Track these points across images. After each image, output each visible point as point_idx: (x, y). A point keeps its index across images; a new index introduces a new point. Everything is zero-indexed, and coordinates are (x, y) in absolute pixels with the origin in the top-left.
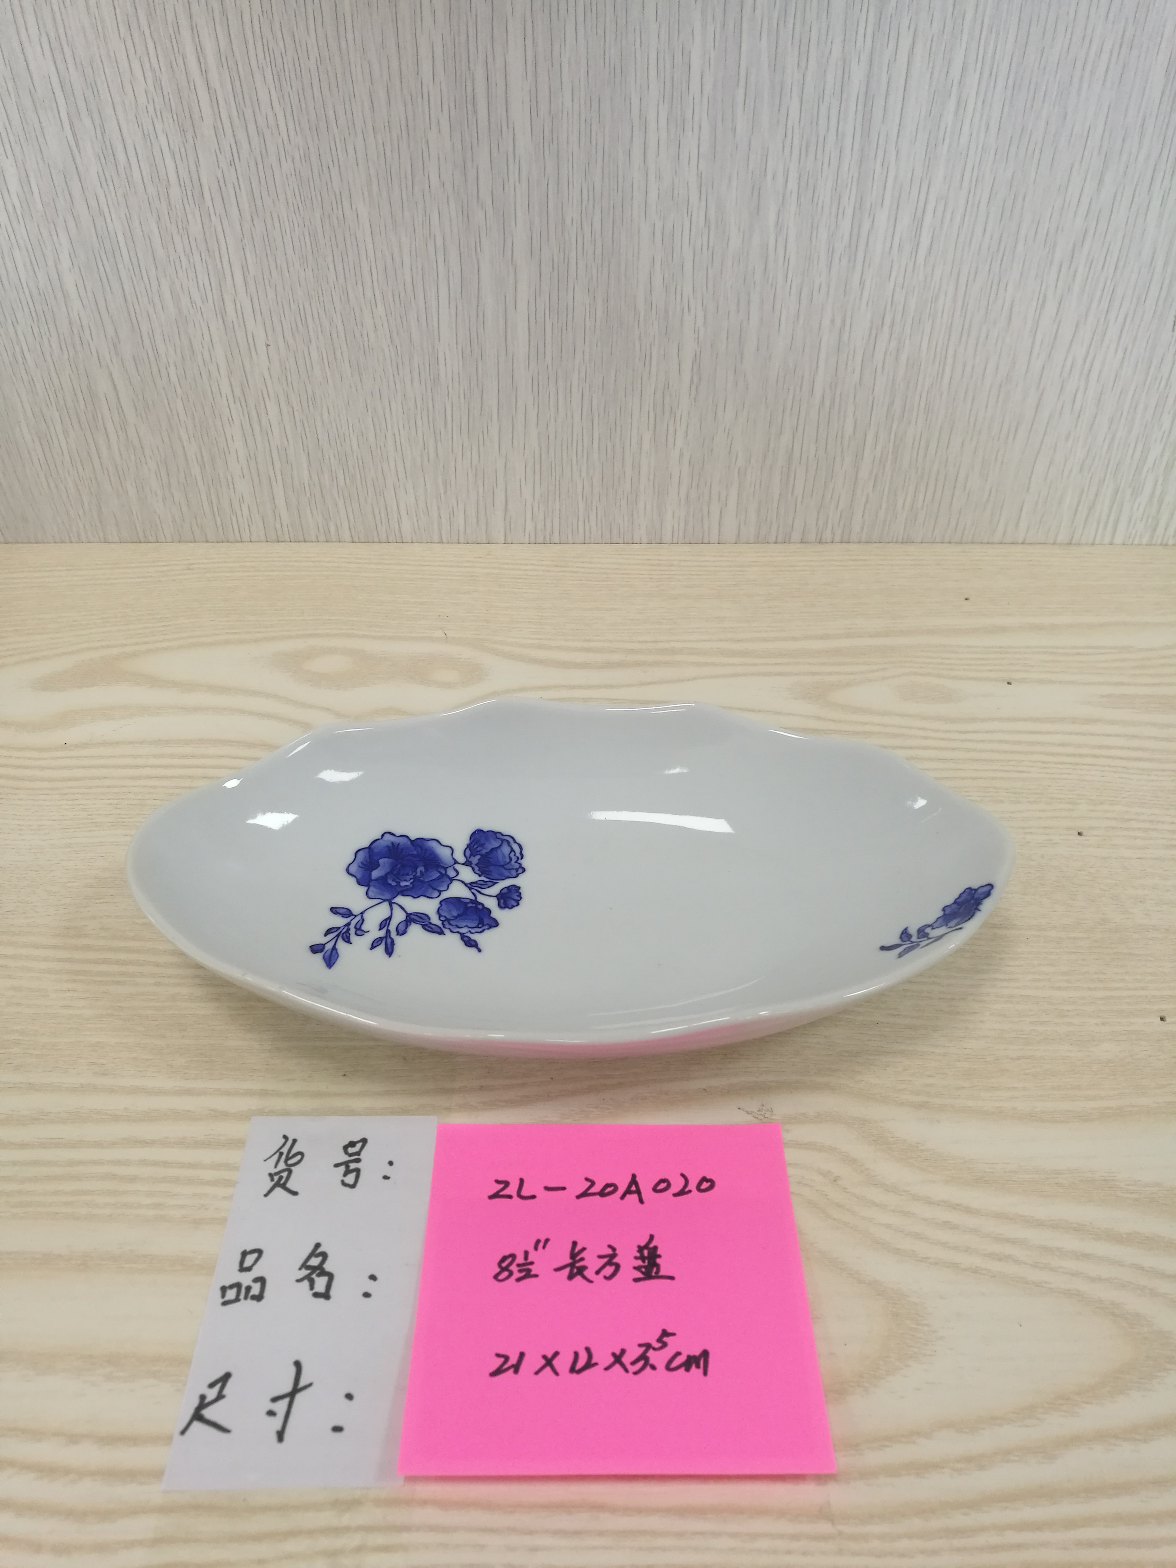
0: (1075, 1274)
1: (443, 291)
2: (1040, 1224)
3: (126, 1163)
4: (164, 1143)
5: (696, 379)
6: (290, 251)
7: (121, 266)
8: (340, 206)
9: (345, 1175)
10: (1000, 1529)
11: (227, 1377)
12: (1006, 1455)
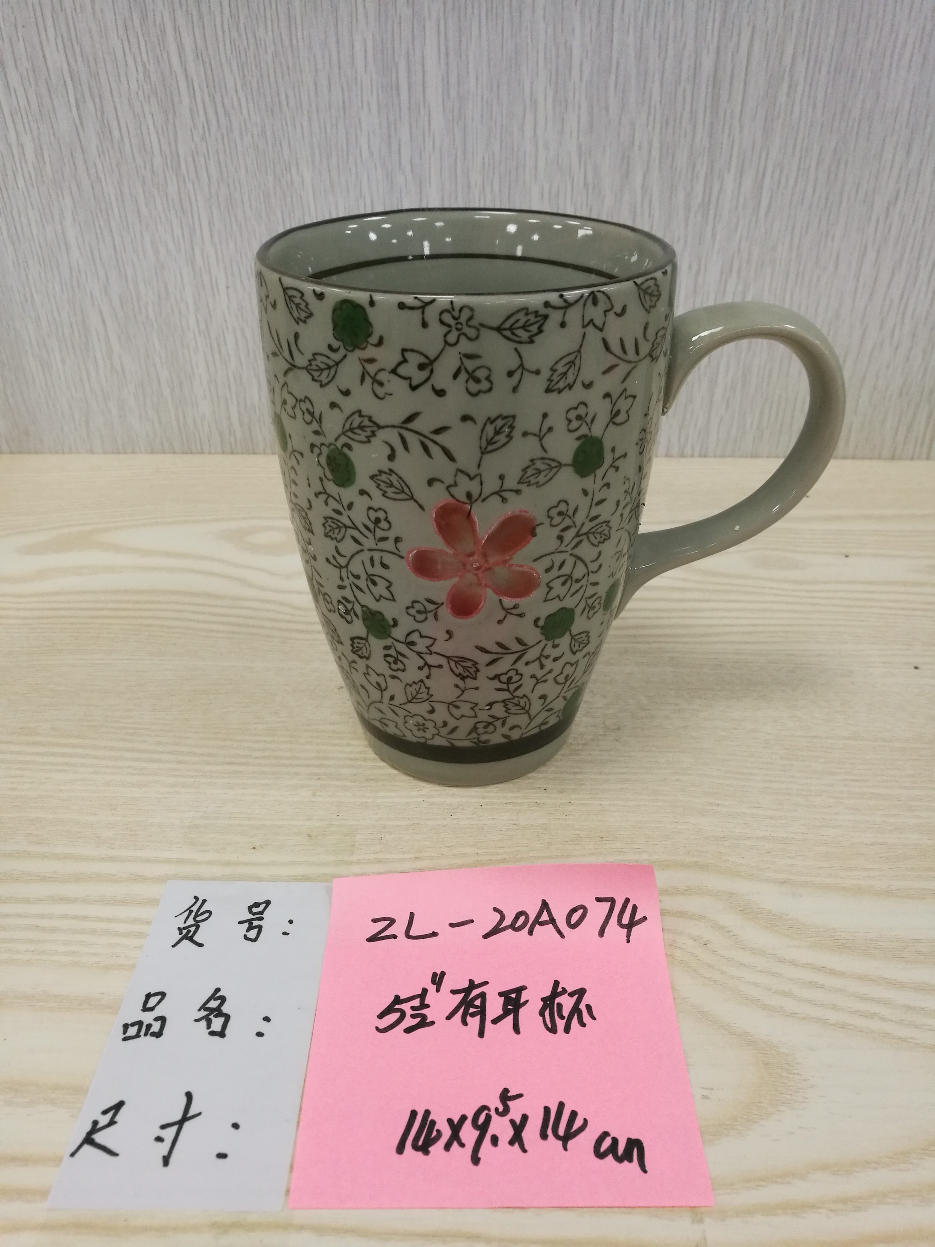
2: (902, 986)
3: (50, 917)
4: (86, 901)
9: (247, 931)
11: (121, 1104)
12: (882, 1197)
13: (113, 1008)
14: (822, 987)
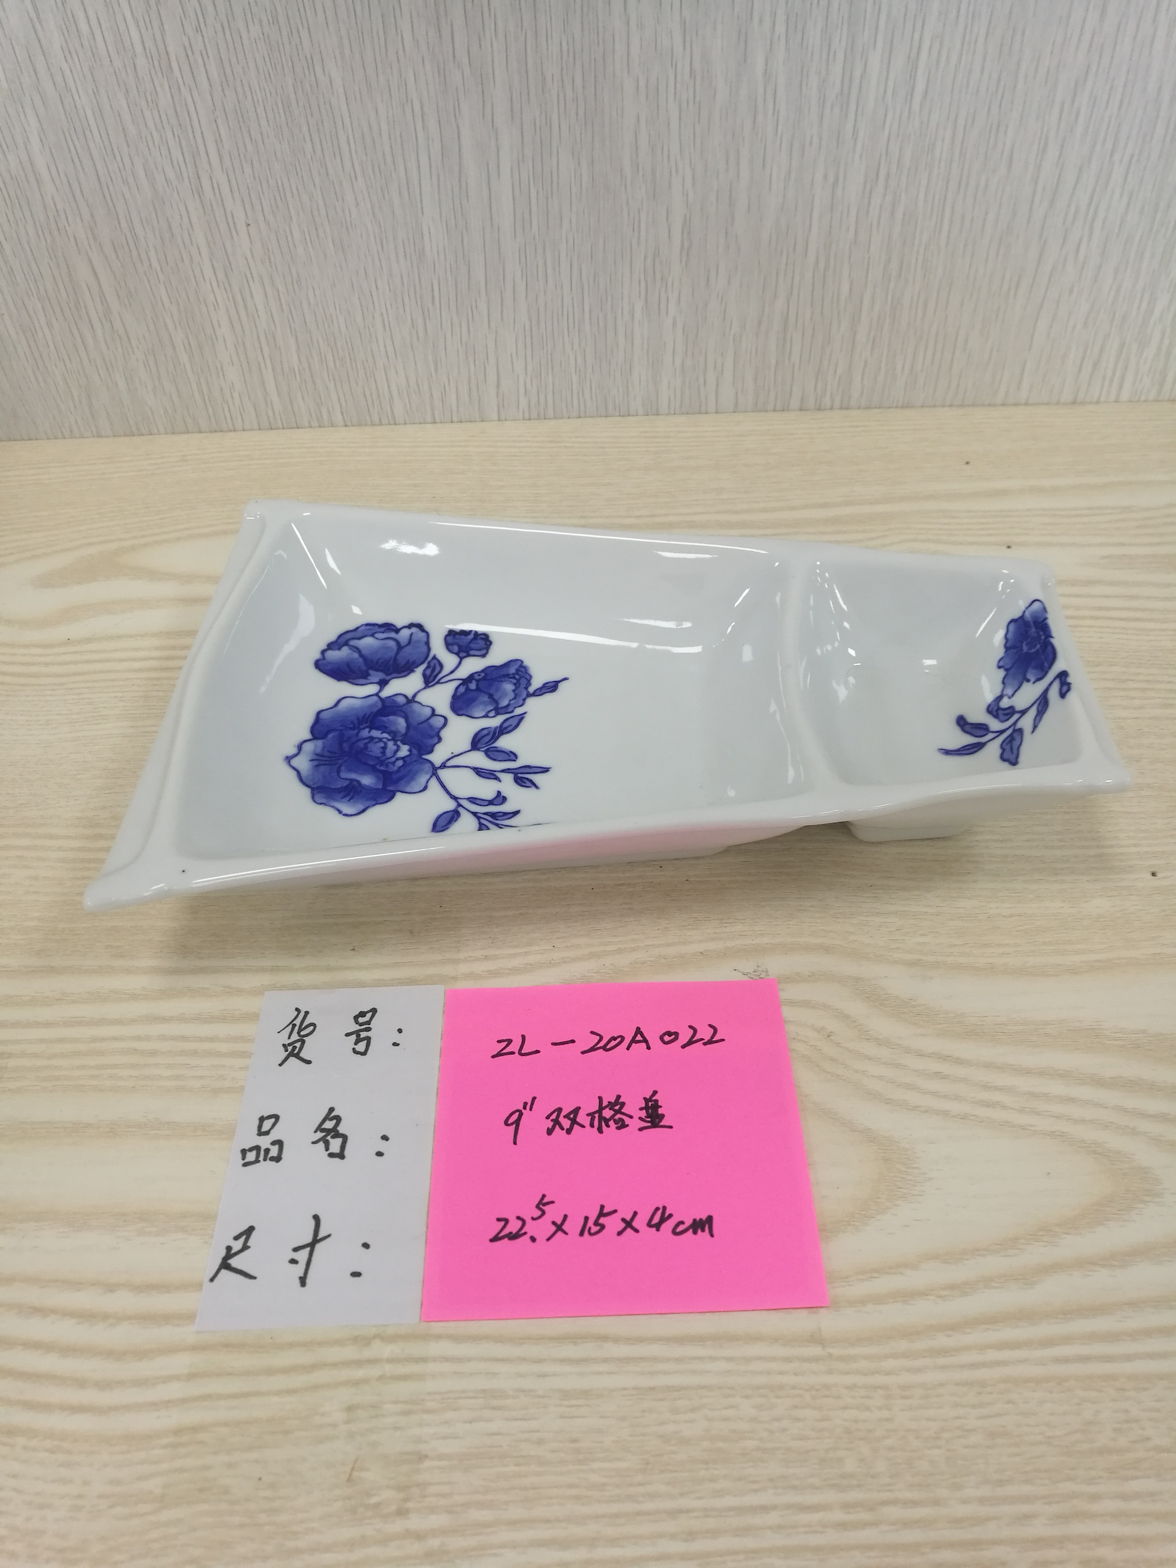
0: (1059, 1117)
1: (424, 158)
2: (1027, 1072)
3: (148, 1038)
4: (181, 1019)
5: (686, 246)
6: (263, 122)
7: (92, 145)
8: (312, 71)
9: (356, 1044)
10: (982, 1348)
11: (251, 1229)
12: (987, 1282)
13: (228, 1132)
14: (945, 1077)
